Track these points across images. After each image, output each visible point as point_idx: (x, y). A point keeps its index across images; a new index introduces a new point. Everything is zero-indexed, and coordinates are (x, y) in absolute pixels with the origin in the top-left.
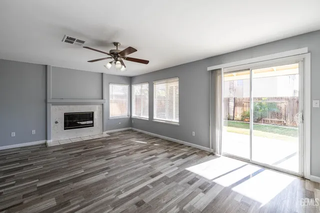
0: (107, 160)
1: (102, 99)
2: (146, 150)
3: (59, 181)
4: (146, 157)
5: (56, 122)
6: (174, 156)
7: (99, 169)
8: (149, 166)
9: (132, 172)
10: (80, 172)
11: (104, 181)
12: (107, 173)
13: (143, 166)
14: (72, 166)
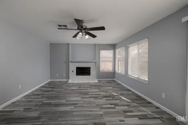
0: (82, 98)
1: (95, 59)
2: (111, 98)
3: (51, 103)
4: (106, 105)
5: (73, 71)
6: (132, 112)
7: (72, 103)
8: (101, 113)
9: (86, 113)
10: (63, 101)
11: (66, 112)
12: (73, 107)
13: (97, 111)
14: (63, 96)
